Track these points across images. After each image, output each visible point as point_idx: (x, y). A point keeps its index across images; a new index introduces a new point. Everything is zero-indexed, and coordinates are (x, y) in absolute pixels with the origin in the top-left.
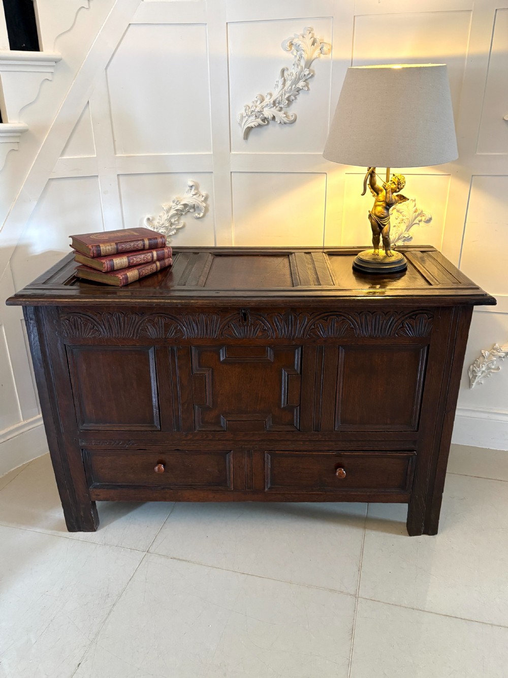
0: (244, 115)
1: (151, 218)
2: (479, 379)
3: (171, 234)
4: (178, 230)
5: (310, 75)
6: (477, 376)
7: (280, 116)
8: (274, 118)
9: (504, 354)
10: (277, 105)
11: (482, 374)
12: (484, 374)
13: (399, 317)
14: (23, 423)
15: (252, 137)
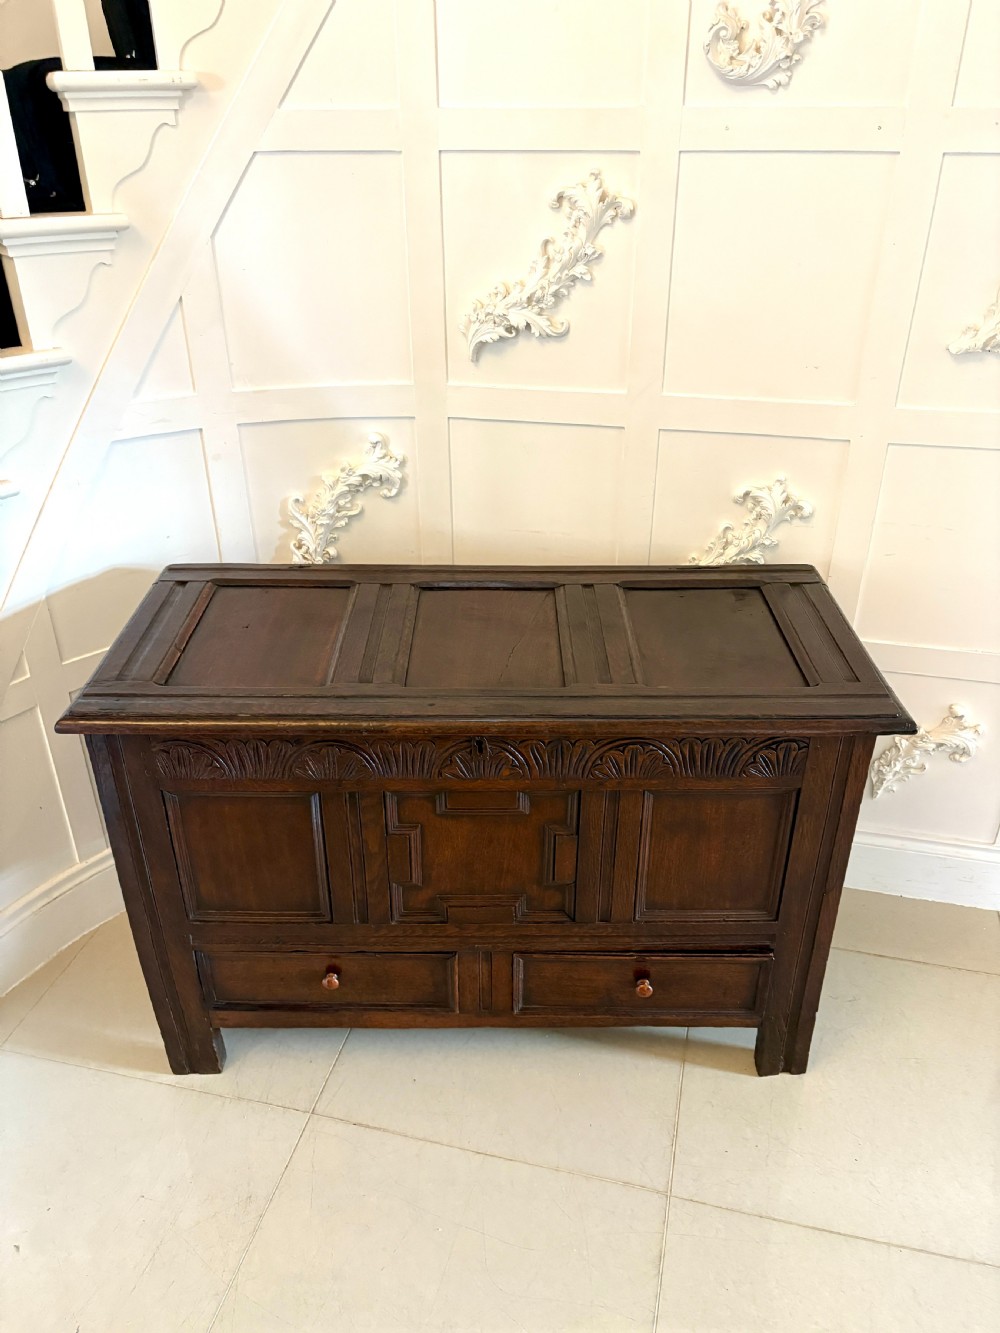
0: (474, 319)
1: (301, 500)
2: (889, 784)
3: (338, 525)
4: (350, 518)
5: (596, 255)
6: (885, 779)
7: (540, 324)
8: (528, 326)
9: (934, 746)
10: (534, 303)
11: (894, 775)
12: (897, 777)
13: (748, 747)
14: (79, 866)
15: (487, 358)
